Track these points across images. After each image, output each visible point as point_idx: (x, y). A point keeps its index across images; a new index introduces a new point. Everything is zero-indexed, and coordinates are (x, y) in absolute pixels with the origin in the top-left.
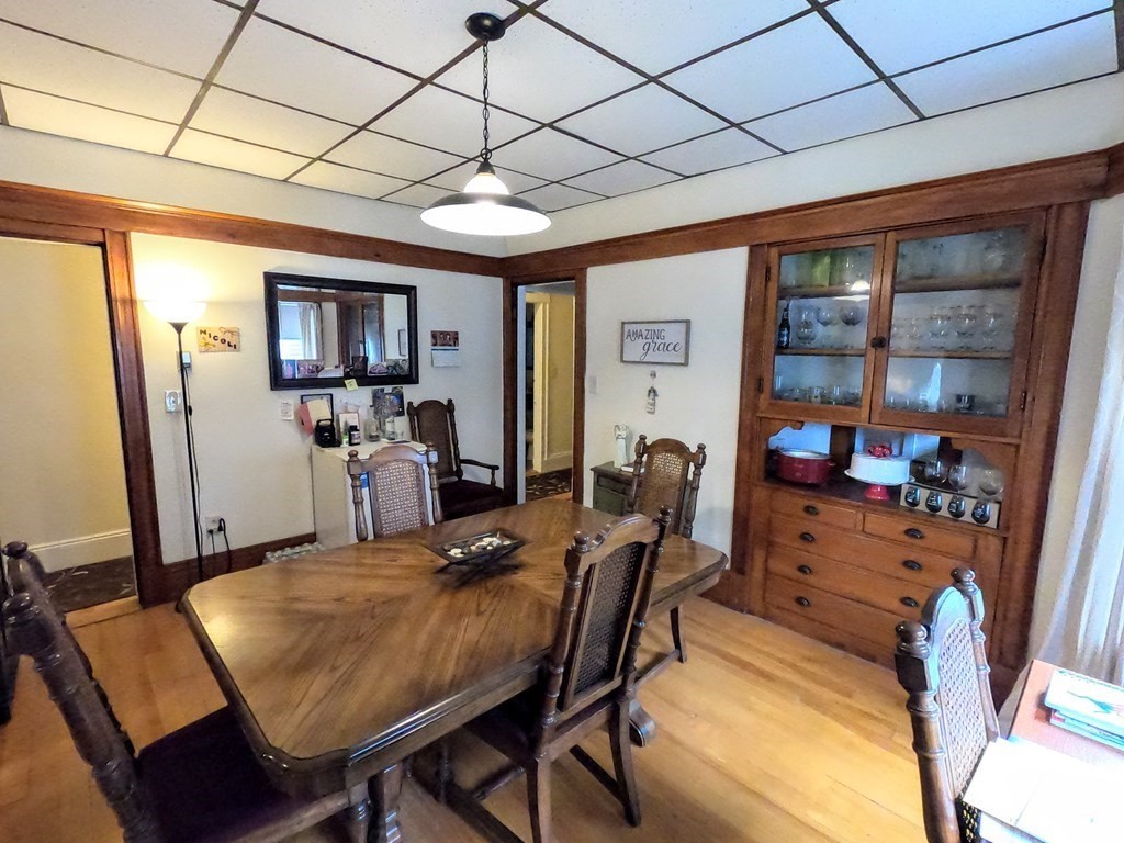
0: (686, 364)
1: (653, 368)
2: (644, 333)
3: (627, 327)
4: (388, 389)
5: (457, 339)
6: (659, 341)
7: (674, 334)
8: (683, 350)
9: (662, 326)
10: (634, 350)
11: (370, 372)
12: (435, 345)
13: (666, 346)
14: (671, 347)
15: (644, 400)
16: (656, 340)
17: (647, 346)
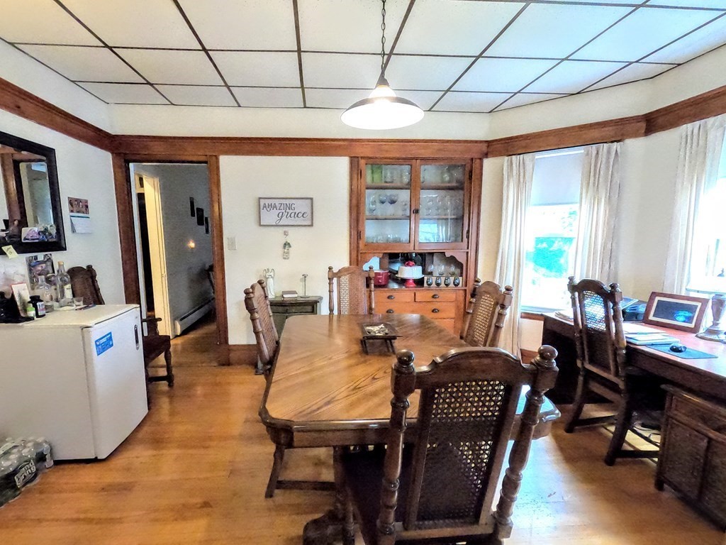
0: (312, 225)
1: (286, 229)
2: (278, 206)
3: (262, 202)
4: (41, 256)
5: (87, 207)
6: (291, 211)
7: (302, 207)
8: (309, 216)
9: (293, 201)
10: (270, 217)
11: (25, 239)
12: (72, 211)
13: (296, 214)
14: (300, 215)
15: (280, 250)
16: (288, 210)
17: (280, 215)
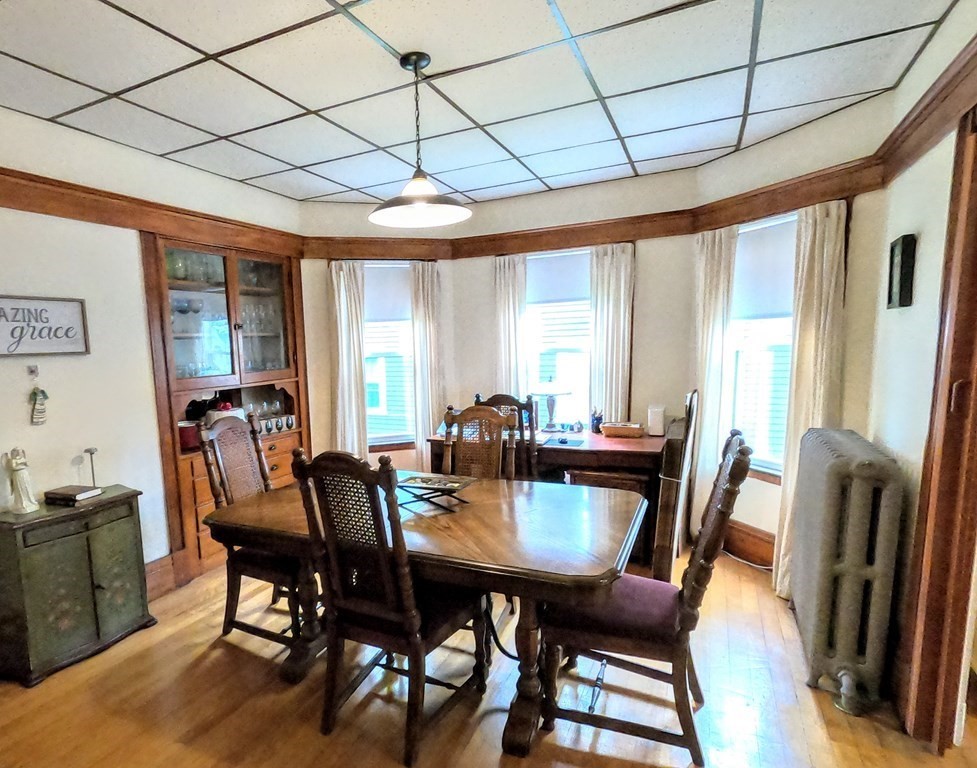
0: (84, 353)
1: (31, 362)
2: (10, 314)
6: (39, 326)
7: (62, 317)
8: (80, 335)
9: (45, 305)
13: (54, 333)
14: (60, 333)
16: (33, 323)
17: (17, 333)
